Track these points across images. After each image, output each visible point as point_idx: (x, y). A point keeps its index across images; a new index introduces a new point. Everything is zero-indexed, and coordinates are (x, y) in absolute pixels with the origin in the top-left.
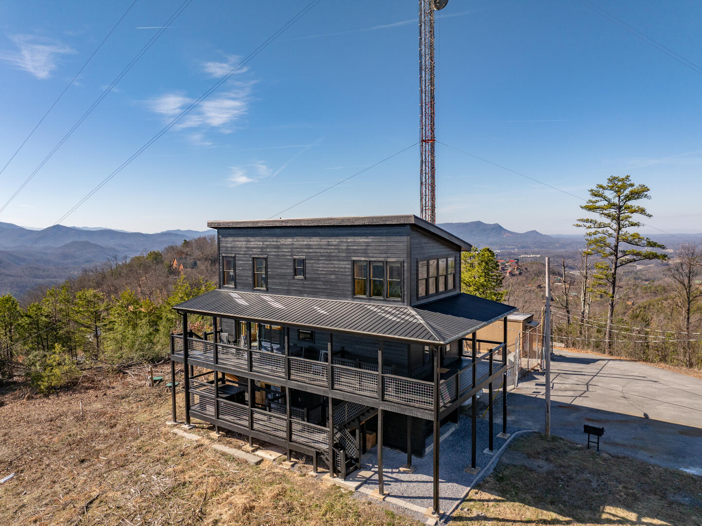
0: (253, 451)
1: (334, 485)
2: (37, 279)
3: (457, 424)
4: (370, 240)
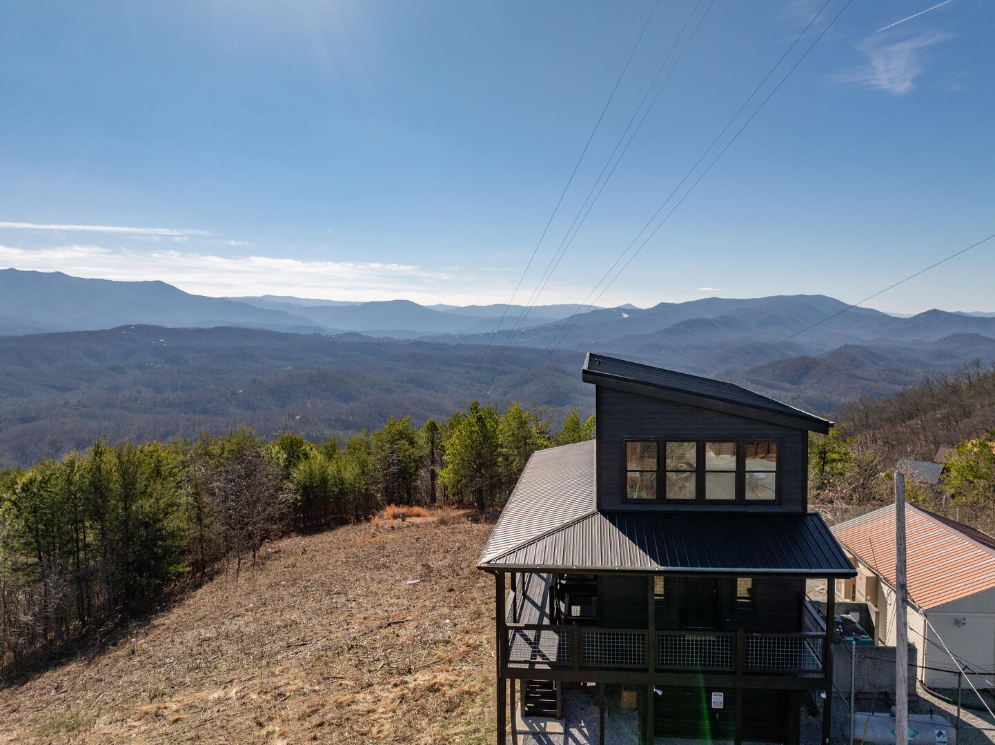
2: (896, 386)
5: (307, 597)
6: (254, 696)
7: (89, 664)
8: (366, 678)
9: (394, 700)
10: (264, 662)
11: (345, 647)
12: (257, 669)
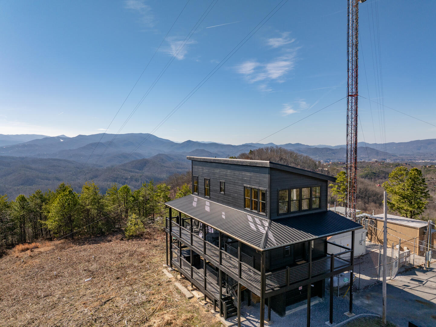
0: (192, 290)
1: (220, 321)
2: (178, 169)
3: (321, 299)
4: (252, 175)
5: (24, 304)
11: (91, 321)
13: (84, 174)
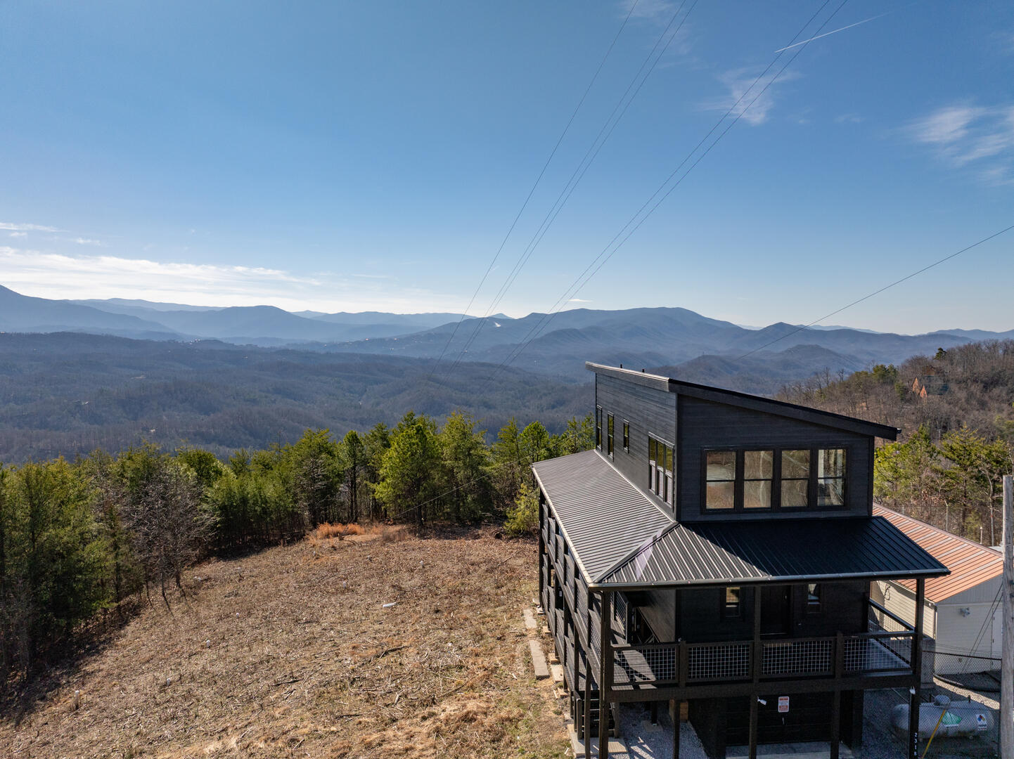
0: (552, 663)
1: (569, 740)
4: (658, 409)
5: (273, 629)
6: (262, 745)
7: (18, 724)
8: (386, 713)
9: (429, 735)
10: (256, 705)
11: (345, 680)
12: (250, 713)
13: (539, 396)
